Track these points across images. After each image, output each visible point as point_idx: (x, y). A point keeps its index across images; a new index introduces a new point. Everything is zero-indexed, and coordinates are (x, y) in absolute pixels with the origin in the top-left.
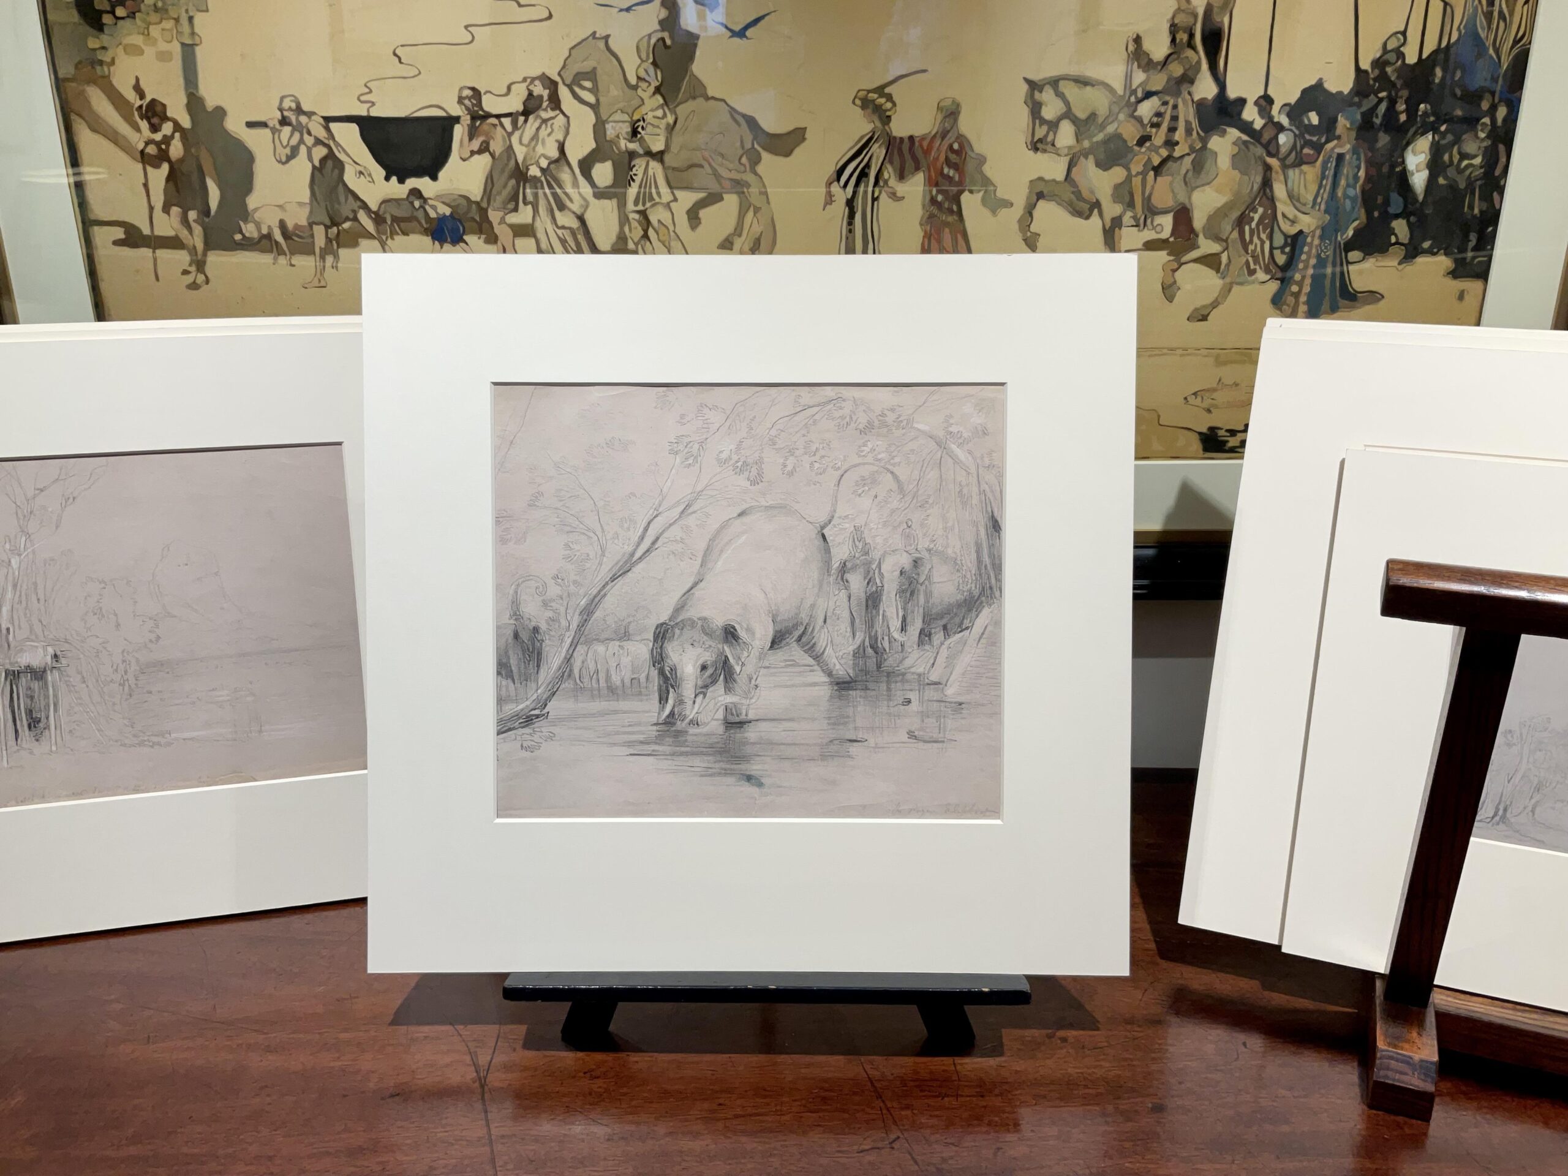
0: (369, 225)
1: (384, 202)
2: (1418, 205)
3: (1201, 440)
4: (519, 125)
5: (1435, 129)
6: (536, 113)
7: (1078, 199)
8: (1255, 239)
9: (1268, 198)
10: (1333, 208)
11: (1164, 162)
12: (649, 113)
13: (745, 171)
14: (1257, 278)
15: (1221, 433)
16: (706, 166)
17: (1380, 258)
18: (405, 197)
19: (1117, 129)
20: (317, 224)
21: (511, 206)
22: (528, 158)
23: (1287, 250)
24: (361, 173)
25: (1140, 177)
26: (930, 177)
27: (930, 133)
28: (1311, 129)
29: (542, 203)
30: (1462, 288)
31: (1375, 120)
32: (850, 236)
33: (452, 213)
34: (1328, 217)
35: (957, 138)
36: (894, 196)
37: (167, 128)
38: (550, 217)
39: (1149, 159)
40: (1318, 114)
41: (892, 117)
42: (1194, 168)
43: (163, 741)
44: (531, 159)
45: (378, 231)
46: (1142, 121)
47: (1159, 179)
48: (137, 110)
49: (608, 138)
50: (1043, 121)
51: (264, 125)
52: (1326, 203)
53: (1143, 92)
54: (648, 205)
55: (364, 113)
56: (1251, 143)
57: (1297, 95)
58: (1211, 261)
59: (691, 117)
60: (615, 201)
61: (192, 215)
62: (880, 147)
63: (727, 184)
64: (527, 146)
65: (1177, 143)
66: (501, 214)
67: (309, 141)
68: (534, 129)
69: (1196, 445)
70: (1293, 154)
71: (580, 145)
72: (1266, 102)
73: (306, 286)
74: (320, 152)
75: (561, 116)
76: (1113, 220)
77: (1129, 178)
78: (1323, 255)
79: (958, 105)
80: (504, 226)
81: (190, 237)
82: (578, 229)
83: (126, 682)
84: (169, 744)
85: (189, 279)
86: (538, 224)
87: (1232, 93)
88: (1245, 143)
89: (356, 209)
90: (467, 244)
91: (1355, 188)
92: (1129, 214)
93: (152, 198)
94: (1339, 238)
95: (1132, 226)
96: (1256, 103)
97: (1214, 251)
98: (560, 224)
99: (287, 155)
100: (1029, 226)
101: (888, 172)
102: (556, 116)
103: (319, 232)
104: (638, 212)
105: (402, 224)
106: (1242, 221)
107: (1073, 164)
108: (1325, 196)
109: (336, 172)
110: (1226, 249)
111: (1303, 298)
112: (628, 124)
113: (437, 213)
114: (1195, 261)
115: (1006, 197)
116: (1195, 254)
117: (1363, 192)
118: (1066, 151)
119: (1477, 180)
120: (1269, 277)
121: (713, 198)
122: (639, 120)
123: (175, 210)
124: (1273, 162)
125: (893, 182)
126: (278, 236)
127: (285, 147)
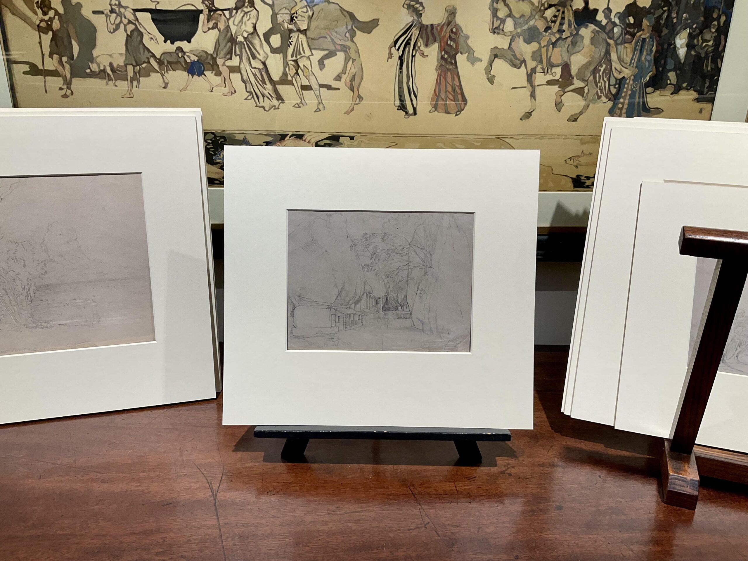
0: (156, 66)
1: (164, 53)
2: (681, 65)
3: (573, 182)
4: (233, 14)
5: (691, 28)
6: (242, 9)
7: (515, 59)
8: (601, 80)
9: (608, 60)
10: (639, 66)
11: (558, 40)
12: (299, 10)
13: (348, 41)
14: (601, 100)
15: (583, 178)
16: (328, 36)
17: (662, 92)
18: (174, 51)
19: (534, 23)
20: (129, 65)
21: (228, 56)
22: (237, 32)
23: (617, 86)
24: (152, 38)
25: (545, 48)
26: (441, 45)
27: (442, 22)
28: (629, 25)
29: (244, 54)
30: (701, 107)
31: (661, 21)
32: (400, 74)
33: (198, 60)
34: (637, 70)
35: (455, 25)
36: (423, 55)
37: (51, 13)
38: (248, 61)
39: (550, 38)
40: (634, 18)
41: (423, 15)
42: (572, 43)
43: (48, 325)
44: (239, 32)
45: (160, 68)
46: (547, 19)
47: (554, 49)
48: (36, 4)
49: (278, 22)
50: (498, 18)
51: (102, 12)
52: (637, 62)
53: (548, 3)
54: (298, 57)
55: (154, 8)
56: (600, 32)
57: (624, 8)
58: (579, 91)
59: (321, 12)
60: (281, 55)
61: (64, 59)
62: (416, 29)
63: (339, 47)
64: (237, 25)
65: (564, 31)
66: (224, 60)
67: (125, 21)
68: (240, 17)
69: (570, 184)
70: (621, 38)
71: (264, 26)
72: (608, 11)
73: (123, 96)
74: (131, 27)
75: (255, 10)
76: (532, 69)
77: (540, 48)
78: (634, 90)
79: (456, 9)
80: (225, 66)
81: (63, 70)
82: (262, 69)
83: (29, 295)
84: (52, 327)
85: (63, 92)
86: (242, 66)
87: (592, 6)
88: (597, 31)
89: (149, 57)
90: (206, 76)
91: (651, 56)
92: (540, 66)
93: (44, 50)
94: (642, 81)
95: (541, 73)
96: (603, 12)
97: (581, 86)
98: (253, 67)
99: (114, 29)
100: (490, 72)
101: (420, 42)
102: (252, 10)
103: (130, 68)
104: (293, 61)
105: (172, 65)
106: (595, 71)
107: (512, 40)
108: (636, 60)
109: (139, 38)
110: (587, 85)
111: (624, 111)
112: (289, 15)
113: (191, 60)
114: (572, 91)
115: (479, 56)
116: (572, 87)
117: (655, 57)
118: (509, 34)
119: (710, 53)
120: (608, 100)
121: (331, 54)
122: (294, 13)
123: (55, 56)
124: (611, 42)
125: (422, 48)
126: (109, 71)
127: (113, 25)
